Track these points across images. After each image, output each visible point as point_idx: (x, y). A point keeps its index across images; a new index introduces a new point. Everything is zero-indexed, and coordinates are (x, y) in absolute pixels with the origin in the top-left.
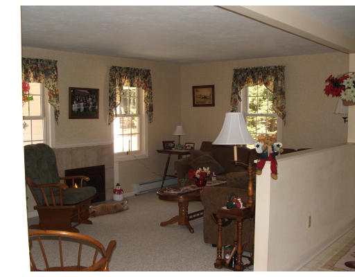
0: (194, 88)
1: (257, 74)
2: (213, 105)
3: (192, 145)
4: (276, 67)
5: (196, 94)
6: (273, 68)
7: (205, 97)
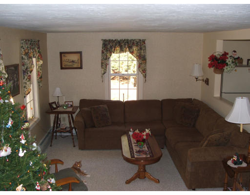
0: (61, 53)
1: (124, 45)
2: (81, 68)
3: (71, 103)
4: (140, 40)
5: (63, 58)
6: (138, 41)
7: (73, 61)
